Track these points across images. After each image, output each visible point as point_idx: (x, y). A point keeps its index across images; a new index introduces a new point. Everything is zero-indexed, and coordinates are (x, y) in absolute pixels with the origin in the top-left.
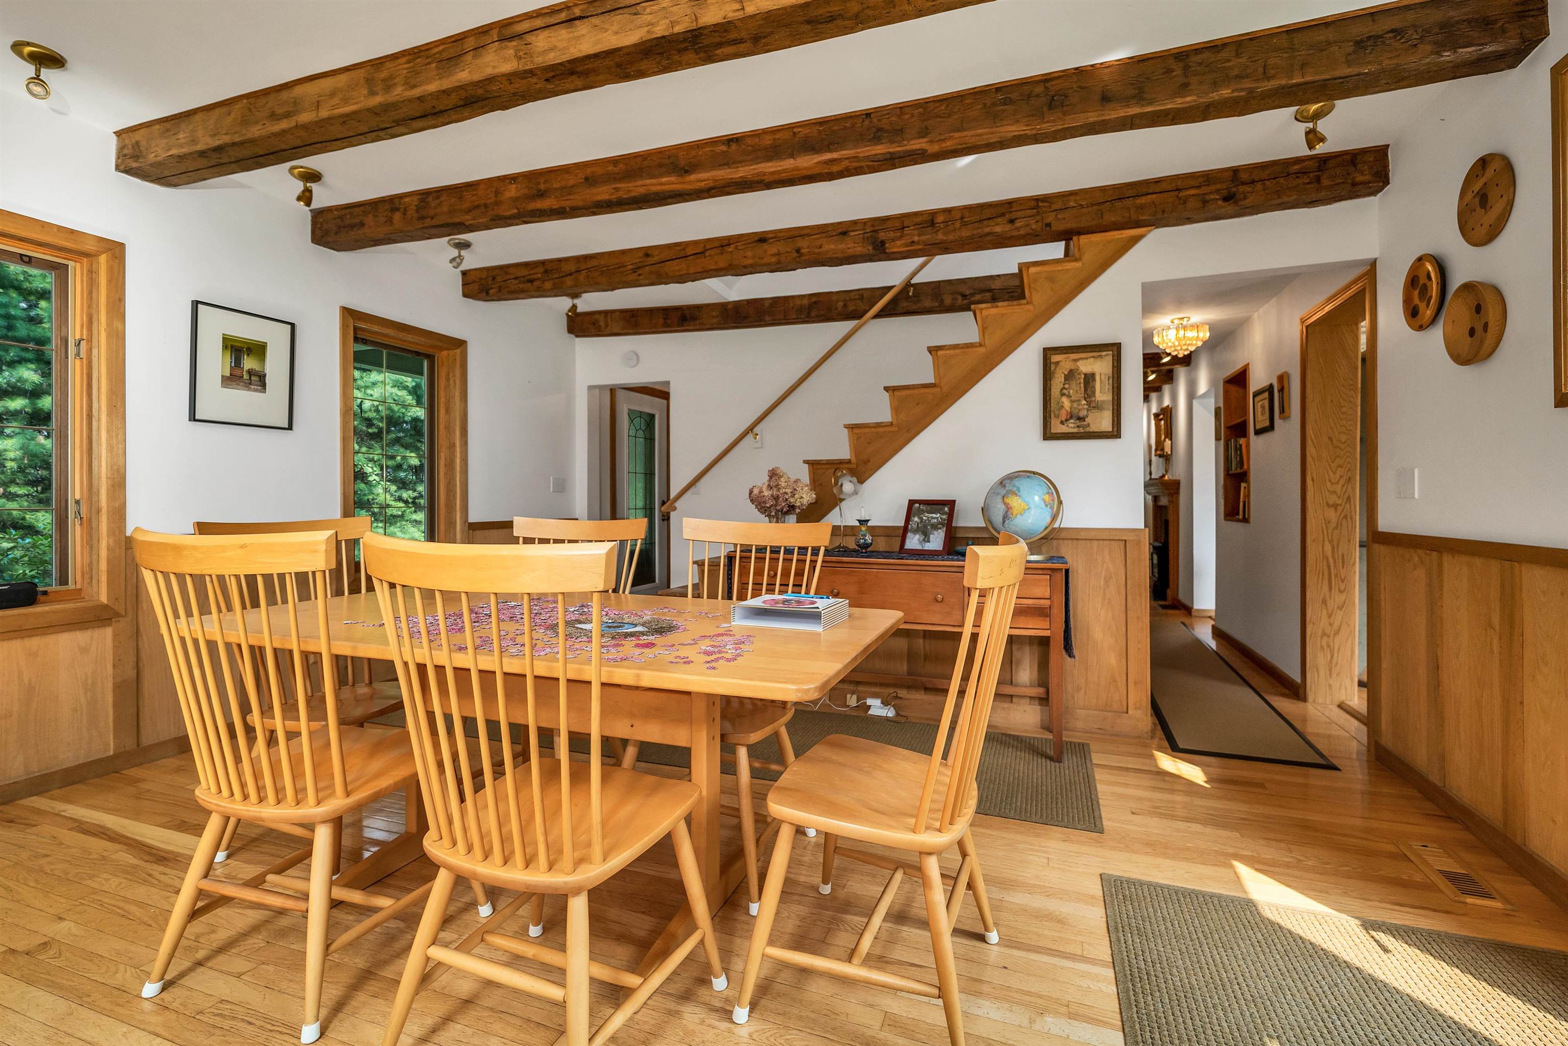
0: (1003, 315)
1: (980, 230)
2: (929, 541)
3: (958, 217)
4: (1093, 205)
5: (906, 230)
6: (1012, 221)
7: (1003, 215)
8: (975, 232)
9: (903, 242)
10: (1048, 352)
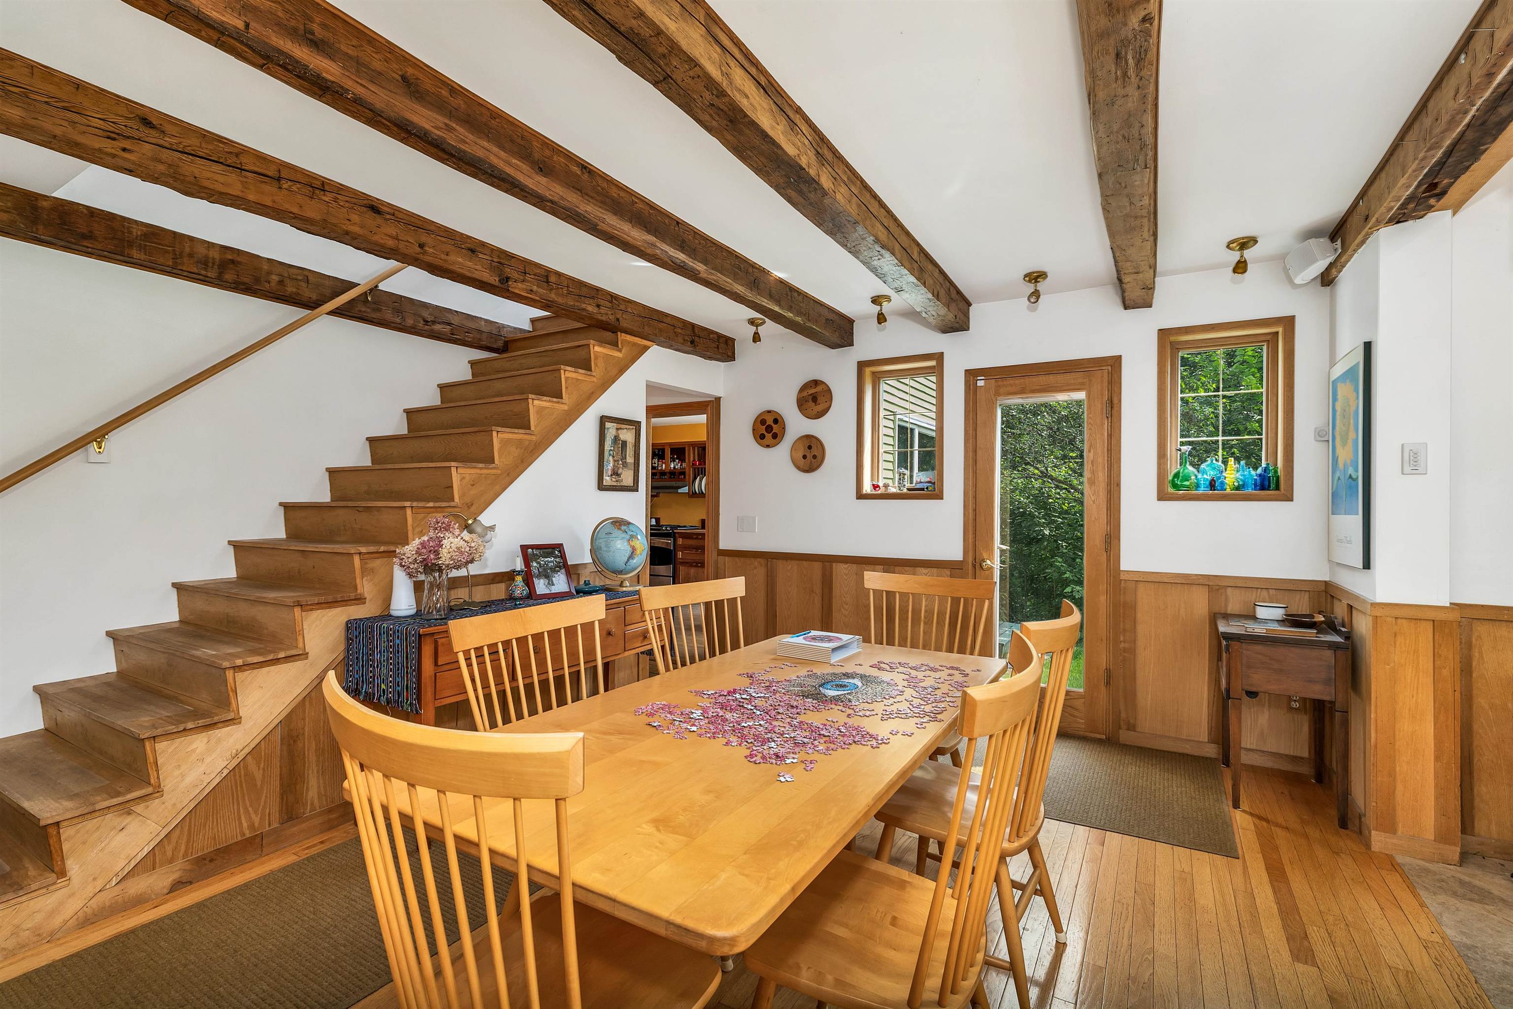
0: (577, 380)
1: (578, 304)
2: (553, 585)
3: (565, 284)
4: (640, 316)
5: (528, 277)
6: (598, 306)
7: (593, 298)
8: (577, 304)
9: (524, 286)
10: (604, 420)
